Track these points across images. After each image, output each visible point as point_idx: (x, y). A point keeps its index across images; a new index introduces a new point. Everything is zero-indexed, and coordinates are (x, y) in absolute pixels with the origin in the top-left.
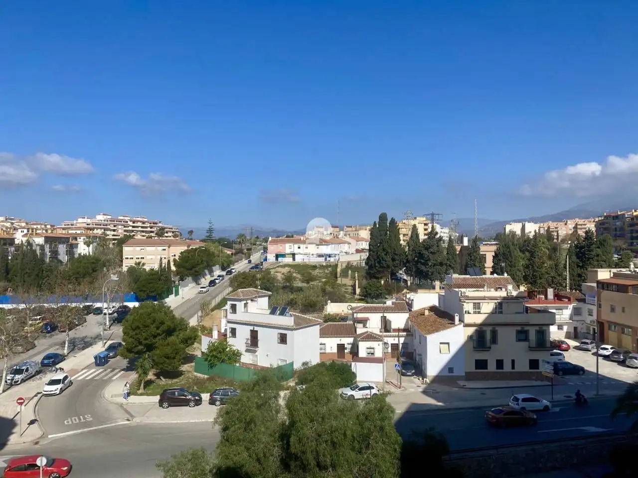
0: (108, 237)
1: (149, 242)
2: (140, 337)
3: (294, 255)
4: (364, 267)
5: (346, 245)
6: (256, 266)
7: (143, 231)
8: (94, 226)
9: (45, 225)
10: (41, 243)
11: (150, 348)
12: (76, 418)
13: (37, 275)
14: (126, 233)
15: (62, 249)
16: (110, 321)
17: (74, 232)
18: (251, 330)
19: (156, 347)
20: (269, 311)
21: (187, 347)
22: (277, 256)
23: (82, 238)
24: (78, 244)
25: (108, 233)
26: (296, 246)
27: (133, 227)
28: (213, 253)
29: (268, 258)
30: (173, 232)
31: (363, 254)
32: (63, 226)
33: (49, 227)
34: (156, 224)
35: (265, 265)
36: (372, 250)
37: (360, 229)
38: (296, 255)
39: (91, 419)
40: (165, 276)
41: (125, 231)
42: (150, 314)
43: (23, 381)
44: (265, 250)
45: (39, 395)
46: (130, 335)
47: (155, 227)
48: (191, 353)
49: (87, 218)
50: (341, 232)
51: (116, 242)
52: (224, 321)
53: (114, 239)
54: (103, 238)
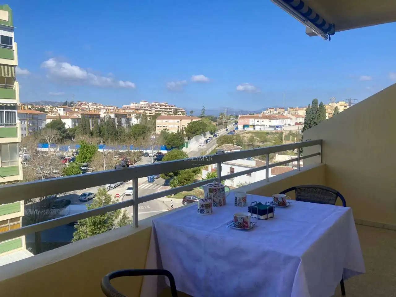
0: (147, 114)
1: (169, 117)
3: (254, 126)
4: (301, 134)
5: (289, 120)
6: (231, 133)
7: (166, 111)
8: (139, 108)
9: (114, 107)
10: (113, 117)
13: (115, 134)
14: (156, 112)
15: (124, 120)
16: (153, 160)
17: (129, 111)
18: (230, 168)
19: (180, 174)
21: (195, 175)
22: (244, 127)
23: (134, 115)
24: (131, 118)
25: (147, 112)
26: (256, 120)
27: (160, 108)
28: (206, 125)
29: (238, 128)
30: (182, 112)
31: (300, 126)
32: (123, 108)
33: (115, 108)
35: (237, 132)
36: (306, 123)
37: (299, 110)
38: (256, 126)
39: (150, 207)
40: (181, 136)
41: (156, 111)
42: (176, 156)
43: (115, 187)
44: (236, 123)
45: (124, 195)
47: (172, 108)
48: (197, 179)
49: (136, 103)
50: (286, 112)
53: (150, 116)
54: (144, 115)
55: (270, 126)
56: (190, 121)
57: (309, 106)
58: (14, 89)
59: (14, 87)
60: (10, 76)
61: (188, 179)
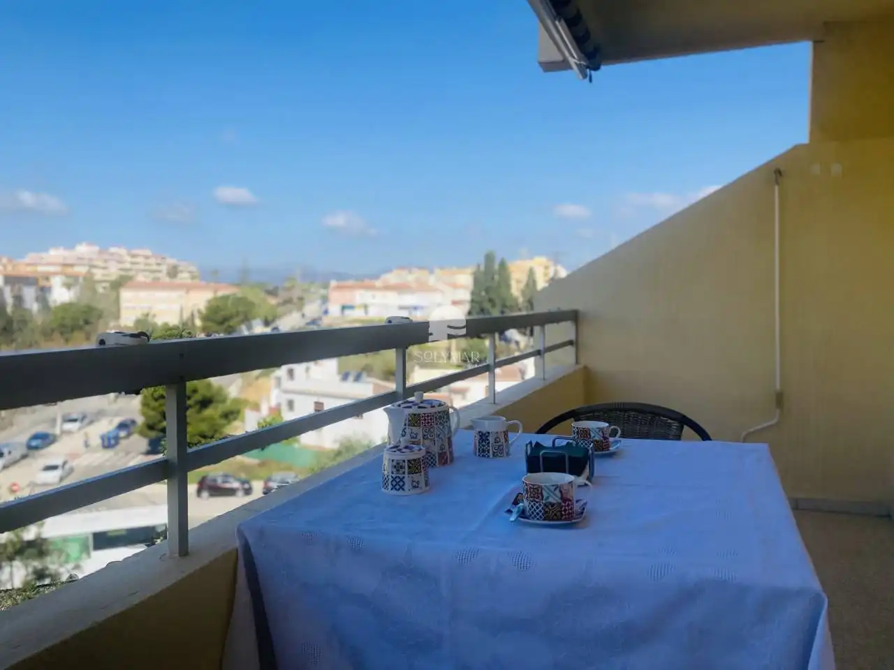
0: (96, 278)
1: (155, 285)
3: (366, 307)
5: (439, 294)
6: (314, 322)
7: (147, 270)
8: (75, 261)
14: (121, 272)
15: (29, 293)
17: (44, 269)
18: (314, 402)
20: (339, 377)
21: (228, 424)
22: (344, 308)
23: (58, 278)
24: (51, 286)
25: (96, 271)
26: (370, 294)
27: (133, 263)
28: (253, 303)
29: (329, 311)
31: (461, 307)
33: (5, 260)
35: (326, 319)
36: (474, 302)
37: (457, 272)
38: (369, 307)
40: (188, 332)
41: (120, 269)
43: (6, 467)
44: (325, 299)
46: (151, 407)
47: (163, 264)
48: (230, 434)
49: (64, 250)
50: (432, 276)
51: (108, 284)
52: (275, 392)
53: (105, 281)
56: (211, 295)
61: (210, 434)
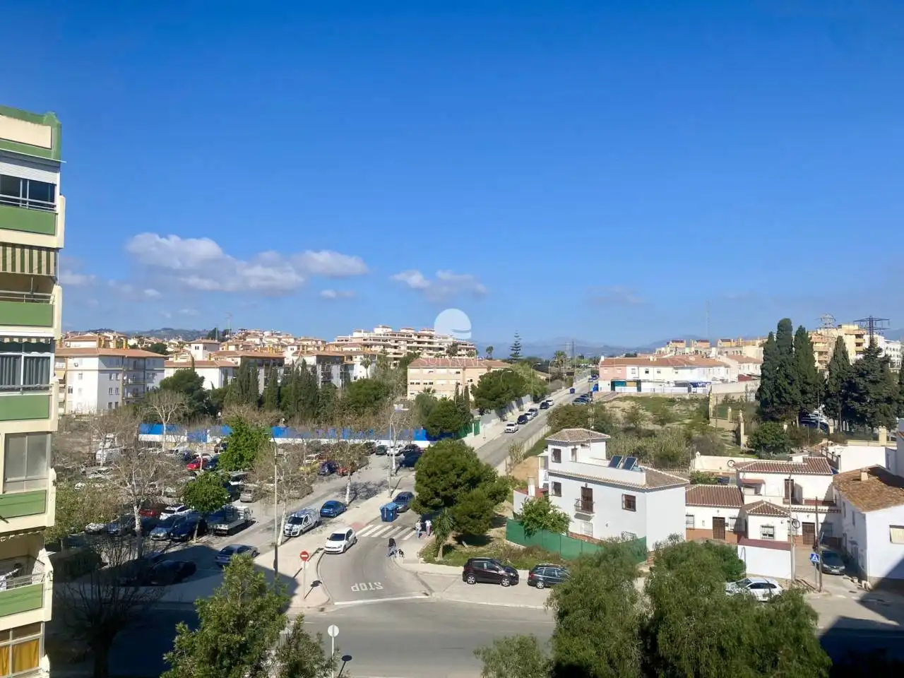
0: (388, 356)
1: (438, 362)
2: (437, 487)
3: (638, 383)
4: (752, 404)
5: (722, 369)
6: (583, 398)
7: (430, 349)
8: (372, 342)
9: (317, 342)
10: (312, 364)
11: (449, 501)
12: (365, 585)
13: (312, 403)
14: (409, 351)
15: (336, 370)
16: (396, 463)
17: (349, 349)
18: (582, 487)
19: (457, 502)
20: (608, 462)
21: (496, 504)
22: (613, 384)
23: (359, 357)
24: (353, 365)
25: (389, 350)
26: (643, 369)
27: (419, 342)
28: (522, 379)
29: (599, 387)
30: (467, 349)
31: (749, 383)
32: (336, 342)
33: (320, 343)
34: (446, 338)
35: (596, 397)
36: (766, 377)
37: (746, 344)
38: (642, 384)
39: (382, 588)
40: (462, 407)
41: (408, 348)
42: (449, 457)
43: (302, 533)
44: (595, 374)
45: (321, 552)
46: (424, 483)
47: (445, 342)
48: (500, 514)
49: (364, 332)
50: (714, 349)
51: (398, 362)
52: (542, 473)
53: (395, 359)
54: (383, 358)
55: (678, 384)
56: (484, 371)
57: (771, 335)
58: (51, 303)
59: (52, 298)
60: (44, 273)
61: (478, 514)
